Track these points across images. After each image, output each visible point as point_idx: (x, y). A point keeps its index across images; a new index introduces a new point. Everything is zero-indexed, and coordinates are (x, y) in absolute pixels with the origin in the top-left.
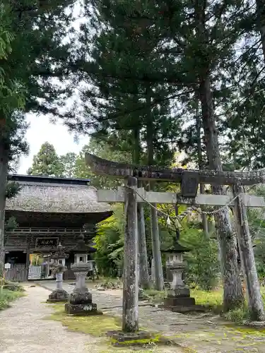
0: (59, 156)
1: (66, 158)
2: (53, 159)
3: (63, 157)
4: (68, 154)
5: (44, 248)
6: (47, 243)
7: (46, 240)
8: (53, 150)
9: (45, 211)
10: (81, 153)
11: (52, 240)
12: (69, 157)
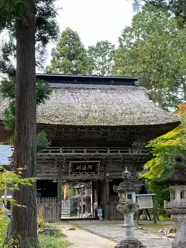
0: (86, 48)
1: (96, 50)
2: (78, 52)
3: (91, 49)
4: (98, 44)
5: (81, 176)
6: (85, 168)
7: (83, 165)
8: (78, 40)
9: (80, 123)
10: (120, 40)
11: (90, 164)
12: (102, 48)
